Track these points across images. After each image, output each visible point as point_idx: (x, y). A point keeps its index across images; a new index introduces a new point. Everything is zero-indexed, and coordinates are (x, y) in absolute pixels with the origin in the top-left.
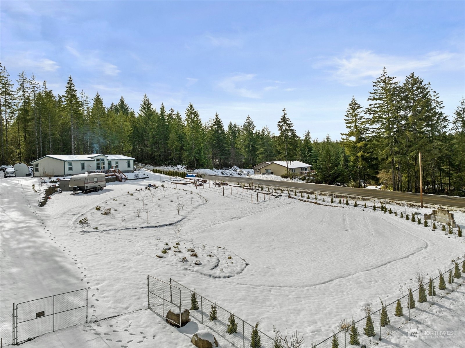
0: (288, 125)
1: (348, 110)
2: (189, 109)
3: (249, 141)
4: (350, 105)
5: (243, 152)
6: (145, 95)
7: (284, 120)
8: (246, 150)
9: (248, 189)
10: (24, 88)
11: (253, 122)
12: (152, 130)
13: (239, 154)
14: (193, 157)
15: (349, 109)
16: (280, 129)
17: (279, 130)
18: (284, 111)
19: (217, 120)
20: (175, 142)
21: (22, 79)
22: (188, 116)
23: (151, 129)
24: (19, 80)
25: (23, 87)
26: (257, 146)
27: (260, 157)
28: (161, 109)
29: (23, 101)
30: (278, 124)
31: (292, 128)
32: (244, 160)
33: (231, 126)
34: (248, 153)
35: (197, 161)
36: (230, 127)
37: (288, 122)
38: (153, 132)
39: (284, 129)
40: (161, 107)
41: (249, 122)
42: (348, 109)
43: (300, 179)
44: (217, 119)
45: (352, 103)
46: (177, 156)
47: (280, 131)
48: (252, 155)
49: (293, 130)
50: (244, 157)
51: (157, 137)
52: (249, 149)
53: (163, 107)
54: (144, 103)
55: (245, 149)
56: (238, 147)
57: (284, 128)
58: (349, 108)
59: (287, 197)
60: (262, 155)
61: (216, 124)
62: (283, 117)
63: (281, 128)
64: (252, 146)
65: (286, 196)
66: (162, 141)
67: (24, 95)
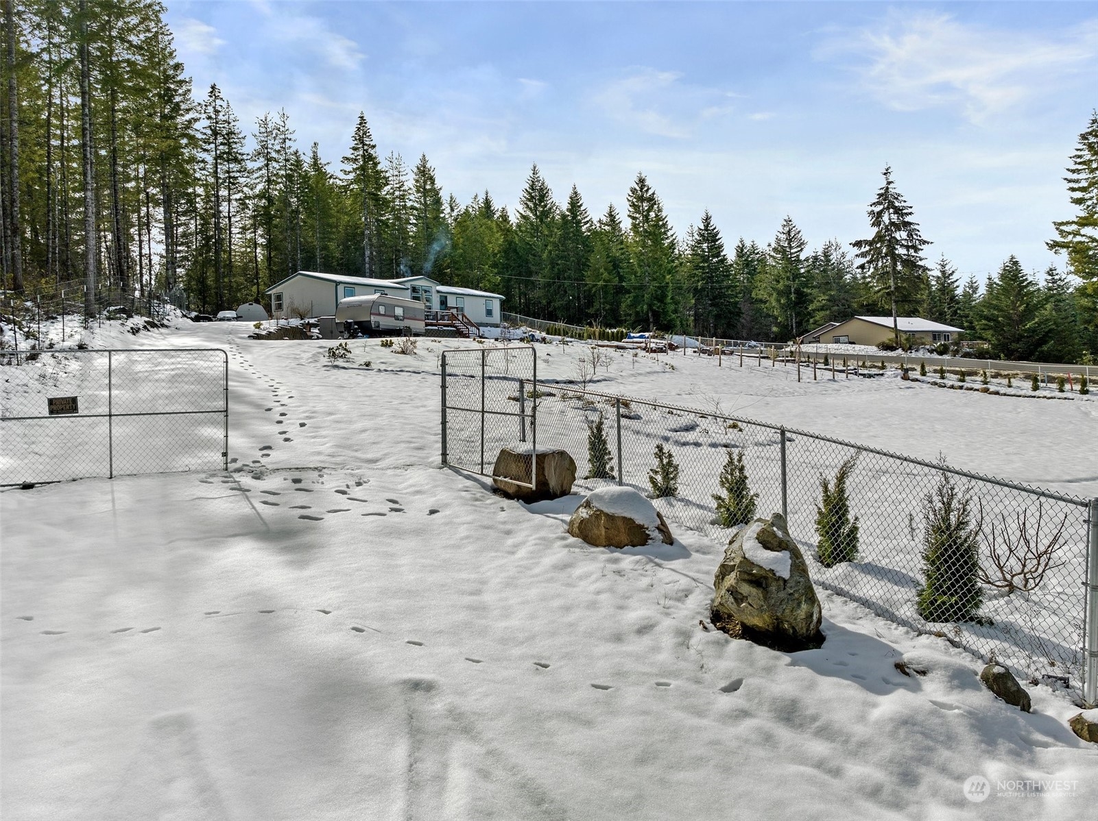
0: (898, 211)
1: (1079, 153)
2: (638, 188)
3: (788, 278)
4: (1084, 137)
5: (774, 307)
6: (535, 167)
7: (887, 199)
8: (782, 301)
9: (788, 361)
10: (269, 150)
11: (799, 232)
12: (549, 248)
13: (764, 315)
14: (645, 307)
15: (1081, 150)
16: (876, 223)
17: (873, 225)
18: (885, 174)
19: (706, 229)
20: (602, 274)
21: (263, 130)
22: (633, 205)
23: (546, 246)
24: (258, 134)
25: (267, 148)
26: (809, 291)
27: (817, 318)
28: (571, 198)
29: (266, 178)
30: (870, 209)
31: (908, 219)
32: (775, 329)
33: (742, 250)
34: (786, 311)
35: (656, 315)
36: (740, 251)
37: (897, 204)
38: (550, 252)
39: (887, 222)
40: (570, 192)
41: (789, 232)
42: (1077, 150)
43: (931, 351)
44: (706, 227)
45: (1090, 133)
46: (608, 307)
47: (876, 229)
48: (798, 314)
49: (911, 224)
50: (777, 319)
51: (559, 262)
52: (788, 298)
53: (576, 193)
54: (532, 186)
55: (778, 301)
56: (760, 297)
57: (886, 218)
58: (1081, 147)
59: (899, 378)
60: (822, 314)
61: (705, 240)
62: (883, 191)
63: (877, 218)
64: (798, 292)
65: (896, 377)
66: (571, 273)
67: (267, 165)
